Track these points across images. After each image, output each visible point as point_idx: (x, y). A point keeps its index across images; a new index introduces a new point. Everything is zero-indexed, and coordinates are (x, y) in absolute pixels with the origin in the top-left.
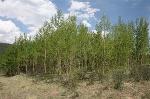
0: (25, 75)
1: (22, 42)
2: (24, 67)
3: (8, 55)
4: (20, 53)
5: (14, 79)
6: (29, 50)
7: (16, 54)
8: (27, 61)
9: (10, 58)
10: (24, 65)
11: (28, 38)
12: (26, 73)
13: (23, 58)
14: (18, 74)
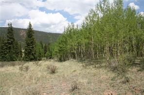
0: (74, 60)
1: (70, 31)
2: (74, 54)
3: (60, 44)
4: (69, 41)
5: (66, 64)
6: (77, 38)
7: (66, 42)
8: (76, 48)
9: (61, 46)
10: (74, 51)
11: (75, 27)
12: (75, 59)
13: (72, 45)
14: (69, 60)
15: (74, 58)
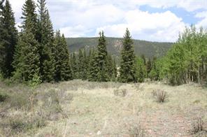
0: (196, 84)
1: (189, 38)
2: (194, 74)
3: (172, 58)
4: (187, 54)
5: (182, 89)
6: (200, 48)
7: (181, 56)
8: (198, 64)
9: (173, 61)
10: (195, 70)
12: (197, 82)
13: (191, 61)
15: (195, 80)
